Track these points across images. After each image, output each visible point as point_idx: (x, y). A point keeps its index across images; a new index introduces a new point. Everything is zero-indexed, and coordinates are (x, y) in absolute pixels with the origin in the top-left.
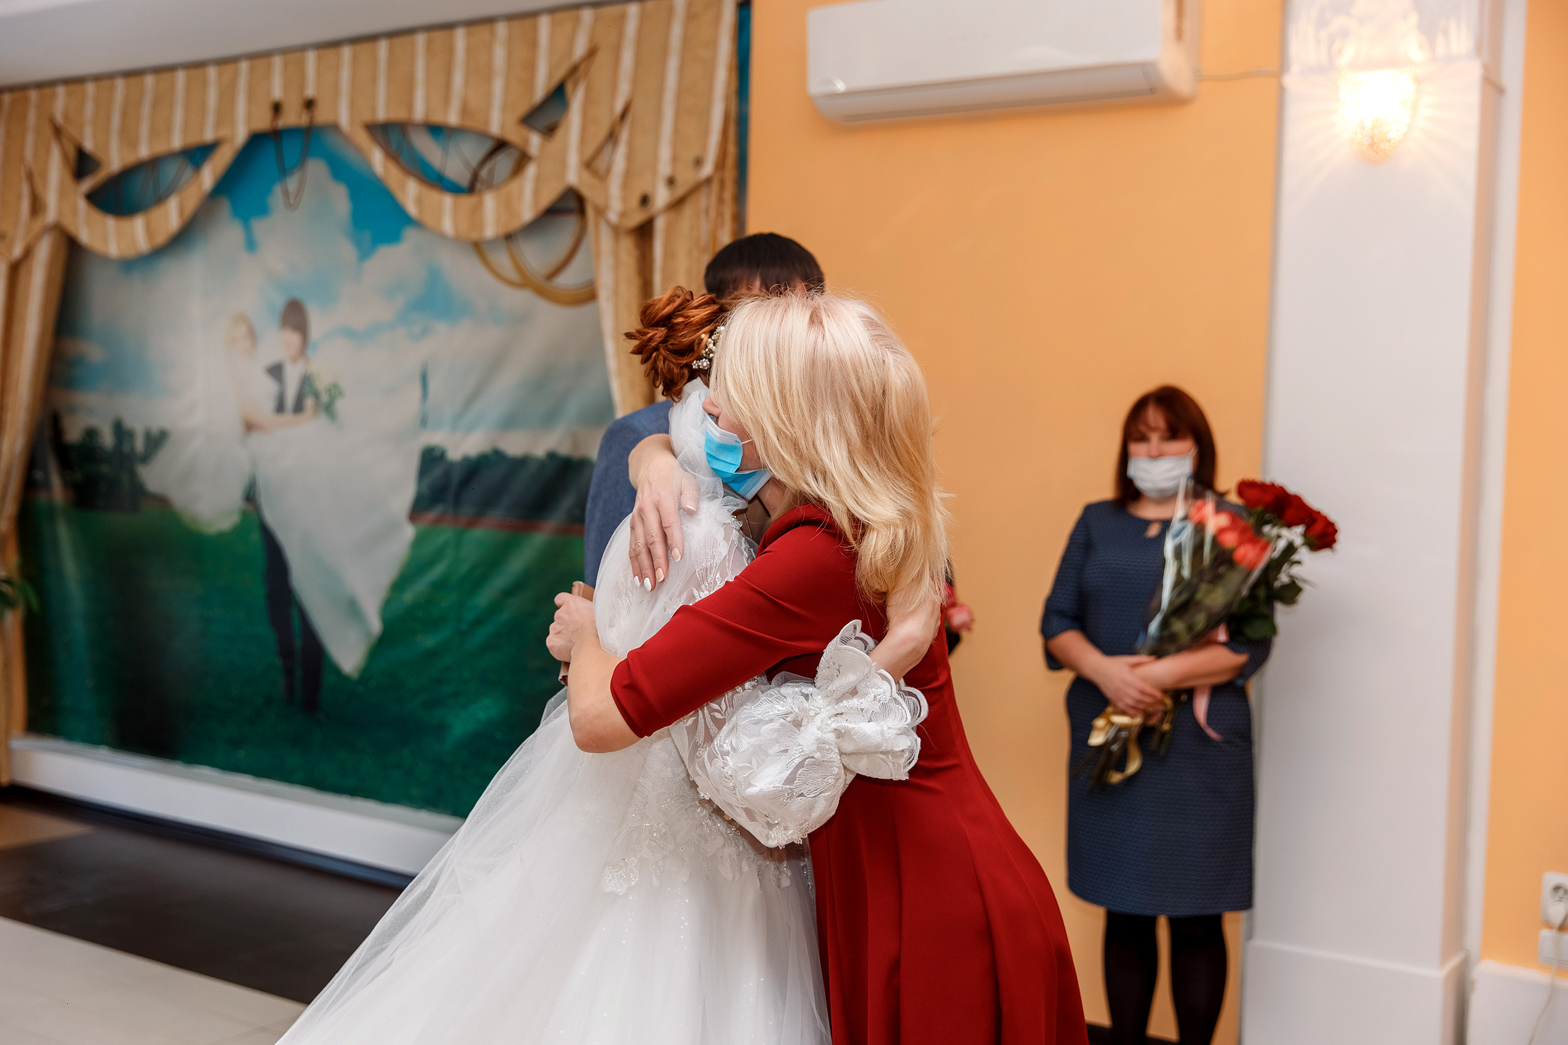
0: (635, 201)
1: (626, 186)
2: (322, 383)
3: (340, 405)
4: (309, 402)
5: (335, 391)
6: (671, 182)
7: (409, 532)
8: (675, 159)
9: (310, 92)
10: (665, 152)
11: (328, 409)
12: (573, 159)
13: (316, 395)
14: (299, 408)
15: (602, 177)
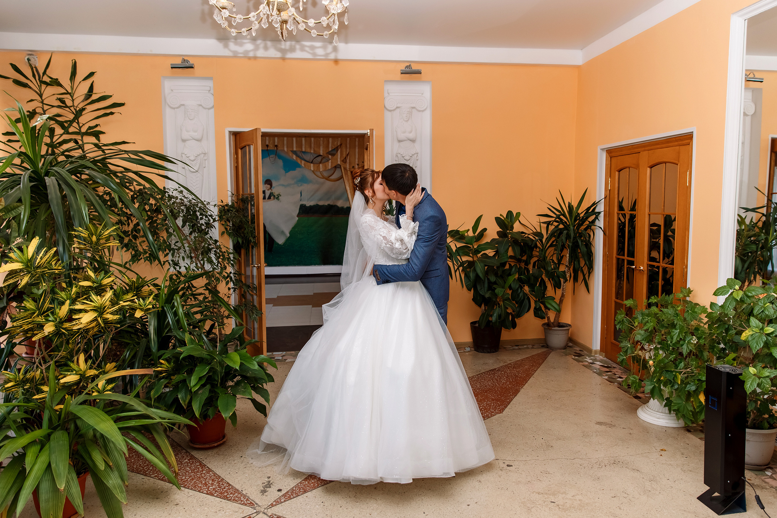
0: (351, 167)
1: (350, 165)
2: (276, 194)
3: (280, 197)
4: (272, 197)
5: (279, 195)
6: (358, 165)
7: (297, 218)
8: (358, 161)
9: (276, 144)
10: (357, 160)
11: (278, 198)
12: (339, 160)
13: (274, 196)
14: (269, 198)
15: (345, 162)
